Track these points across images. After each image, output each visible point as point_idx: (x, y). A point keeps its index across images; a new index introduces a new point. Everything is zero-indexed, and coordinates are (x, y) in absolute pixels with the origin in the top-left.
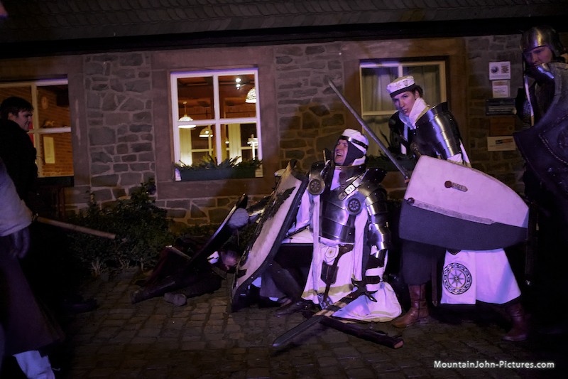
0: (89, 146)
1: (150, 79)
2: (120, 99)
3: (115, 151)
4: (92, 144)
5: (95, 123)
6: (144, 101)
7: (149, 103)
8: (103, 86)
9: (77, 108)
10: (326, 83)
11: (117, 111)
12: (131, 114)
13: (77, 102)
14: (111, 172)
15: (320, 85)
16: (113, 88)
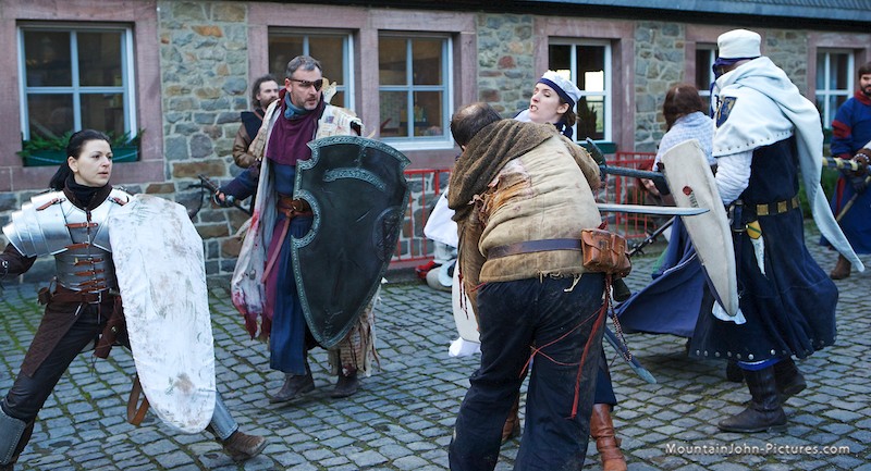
0: (636, 114)
1: (683, 50)
2: (662, 67)
3: (655, 120)
4: (638, 111)
5: (640, 90)
6: (679, 71)
7: (682, 73)
8: (648, 54)
9: (628, 73)
10: (797, 65)
11: (658, 79)
12: (669, 83)
13: (628, 68)
14: (650, 140)
15: (792, 67)
16: (656, 56)
